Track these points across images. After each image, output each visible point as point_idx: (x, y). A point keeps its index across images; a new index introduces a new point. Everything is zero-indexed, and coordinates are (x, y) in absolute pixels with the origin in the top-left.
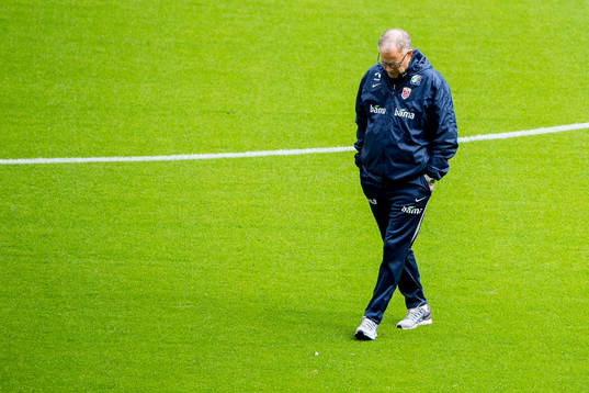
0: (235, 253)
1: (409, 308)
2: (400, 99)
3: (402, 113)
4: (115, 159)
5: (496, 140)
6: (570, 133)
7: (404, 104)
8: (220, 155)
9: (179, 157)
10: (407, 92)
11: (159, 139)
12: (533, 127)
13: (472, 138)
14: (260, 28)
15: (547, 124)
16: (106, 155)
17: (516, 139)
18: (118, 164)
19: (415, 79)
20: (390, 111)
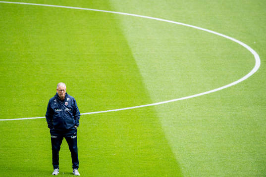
0: (41, 145)
1: (54, 169)
2: (65, 106)
3: (67, 109)
4: (6, 120)
5: (115, 112)
6: (136, 109)
7: (67, 107)
8: (36, 118)
9: (24, 119)
10: (66, 103)
11: (19, 114)
12: (125, 107)
13: (108, 111)
14: (47, 81)
15: (129, 106)
16: (4, 119)
17: (120, 111)
18: (7, 121)
19: (68, 99)
20: (63, 110)
